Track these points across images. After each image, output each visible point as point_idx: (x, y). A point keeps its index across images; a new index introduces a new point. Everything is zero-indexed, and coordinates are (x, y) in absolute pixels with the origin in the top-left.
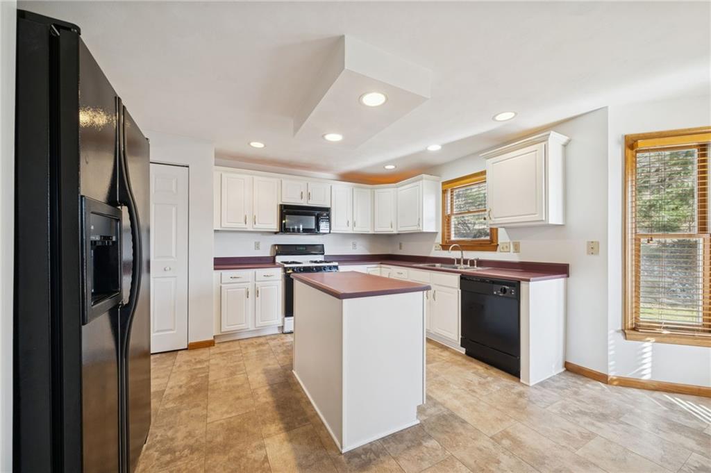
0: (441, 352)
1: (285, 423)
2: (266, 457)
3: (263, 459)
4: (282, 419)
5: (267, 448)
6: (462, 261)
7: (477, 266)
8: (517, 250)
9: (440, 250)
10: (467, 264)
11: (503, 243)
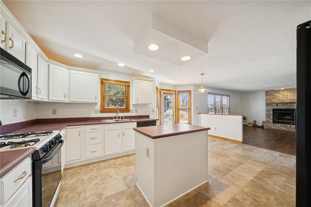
0: (128, 158)
1: (207, 201)
2: (229, 202)
3: (230, 203)
4: (205, 203)
5: (225, 203)
6: (117, 117)
7: (125, 119)
8: (136, 112)
9: (99, 113)
10: (120, 118)
11: (132, 109)
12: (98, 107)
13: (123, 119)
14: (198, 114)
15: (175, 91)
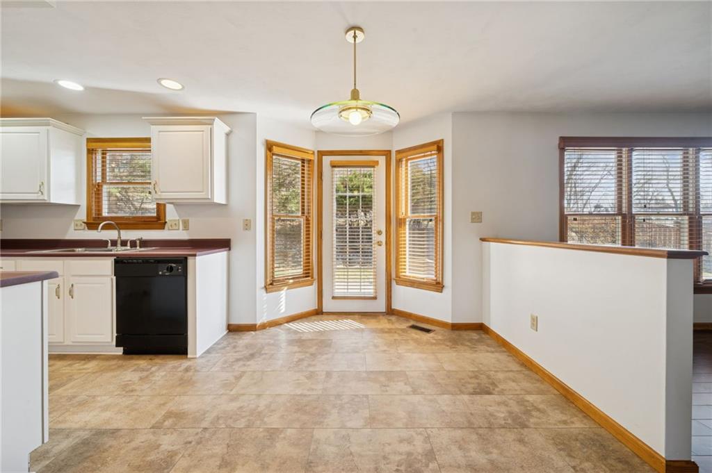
0: (84, 364)
6: (119, 242)
7: (140, 247)
8: (186, 227)
9: (84, 229)
10: (126, 245)
11: (171, 221)
12: (82, 215)
13: (136, 247)
14: (483, 240)
15: (387, 154)
